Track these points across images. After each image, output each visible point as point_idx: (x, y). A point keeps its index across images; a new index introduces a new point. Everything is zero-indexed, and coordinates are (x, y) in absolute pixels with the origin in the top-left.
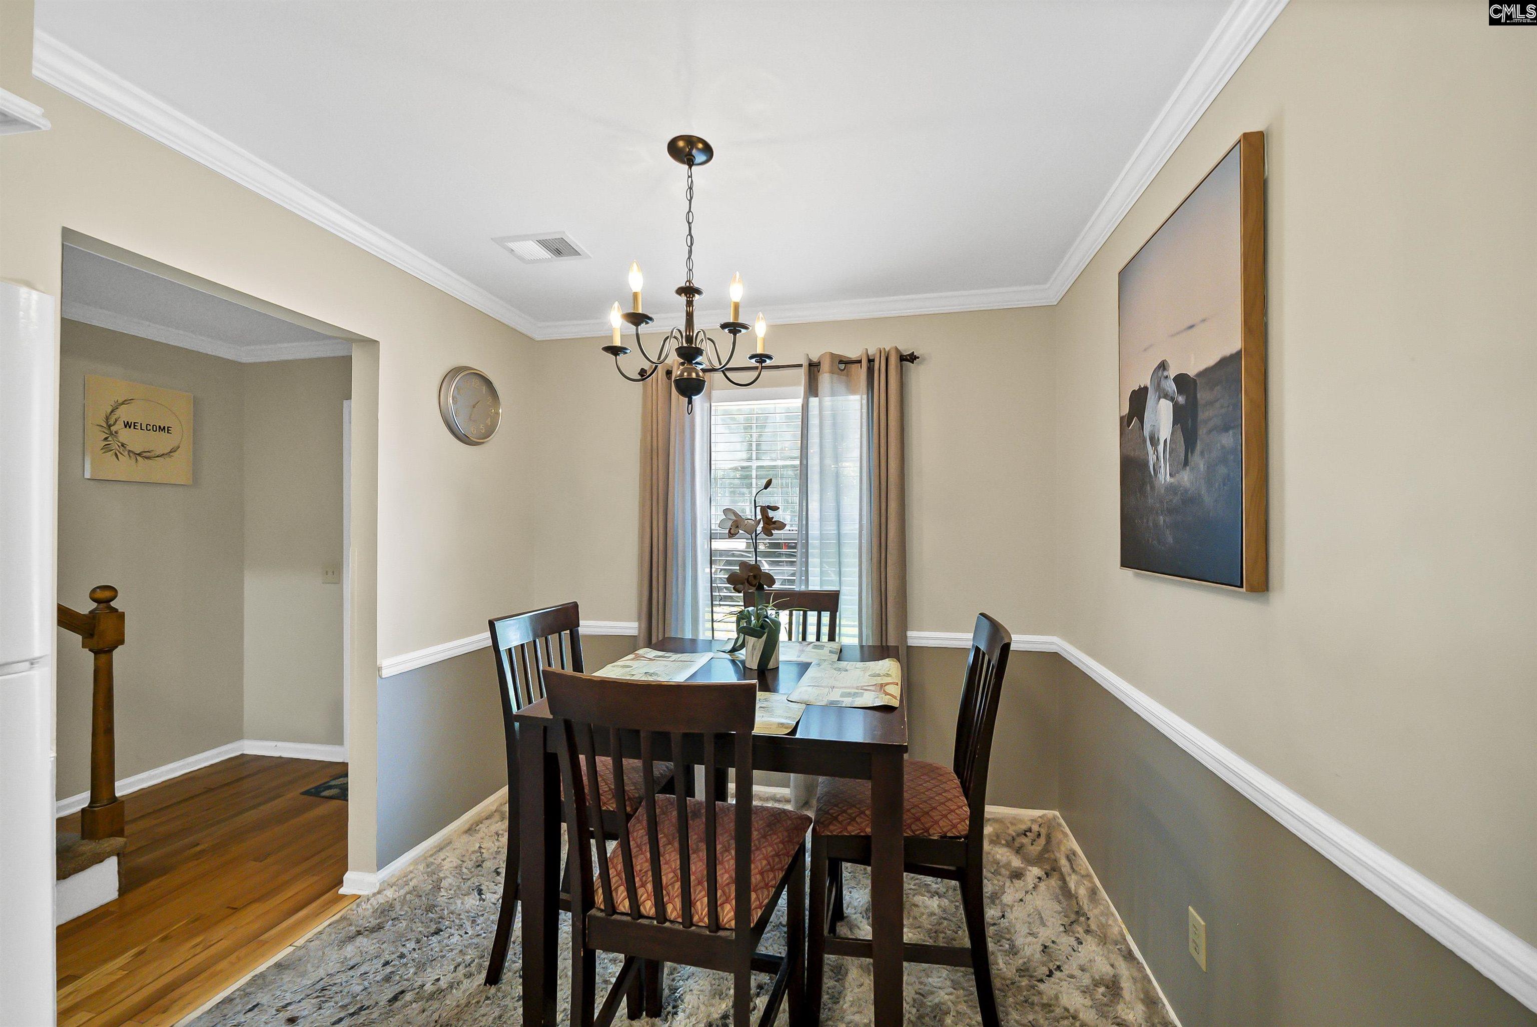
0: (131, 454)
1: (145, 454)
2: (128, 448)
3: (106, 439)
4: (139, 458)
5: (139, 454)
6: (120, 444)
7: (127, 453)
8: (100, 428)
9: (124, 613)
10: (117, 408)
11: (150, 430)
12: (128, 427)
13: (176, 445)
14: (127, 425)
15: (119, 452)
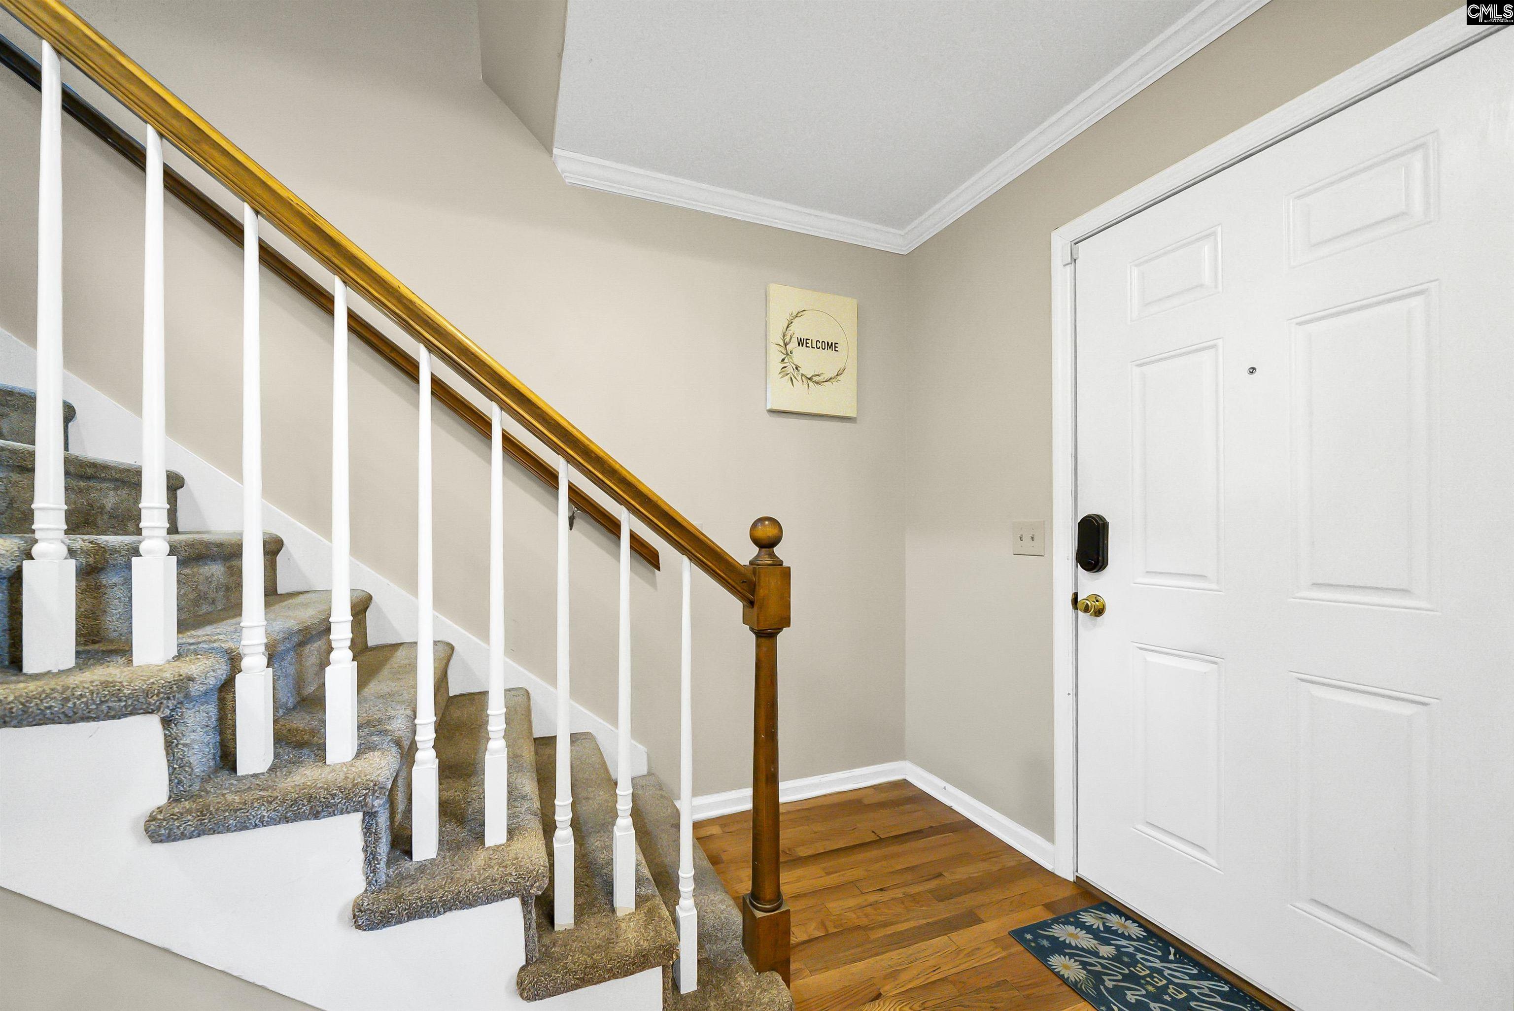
0: (803, 378)
1: (815, 379)
2: (801, 372)
3: (783, 360)
4: (811, 383)
5: (810, 379)
6: (794, 367)
7: (800, 376)
8: (778, 347)
9: (789, 568)
10: (792, 322)
11: (819, 348)
12: (801, 345)
13: (842, 366)
14: (801, 342)
15: (793, 375)
